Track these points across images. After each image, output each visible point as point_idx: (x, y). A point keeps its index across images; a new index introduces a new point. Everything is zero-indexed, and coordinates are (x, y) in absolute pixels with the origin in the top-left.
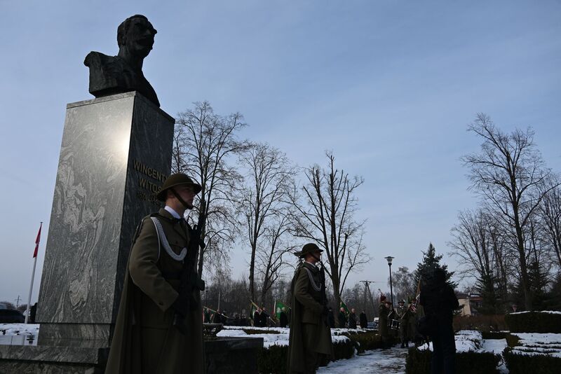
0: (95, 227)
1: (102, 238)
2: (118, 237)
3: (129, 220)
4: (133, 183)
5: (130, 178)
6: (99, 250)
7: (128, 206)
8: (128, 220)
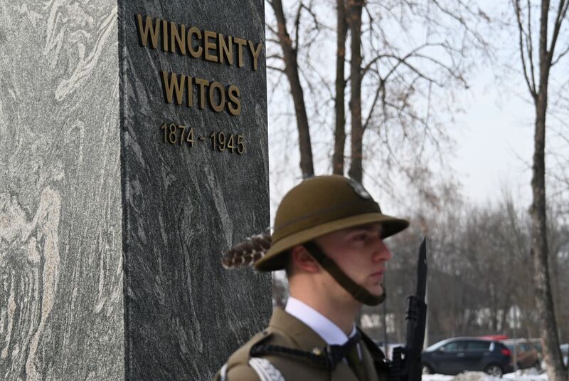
0: (35, 258)
1: (62, 298)
2: (117, 295)
3: (146, 230)
4: (143, 97)
5: (132, 81)
6: (58, 340)
7: (137, 183)
8: (141, 233)
